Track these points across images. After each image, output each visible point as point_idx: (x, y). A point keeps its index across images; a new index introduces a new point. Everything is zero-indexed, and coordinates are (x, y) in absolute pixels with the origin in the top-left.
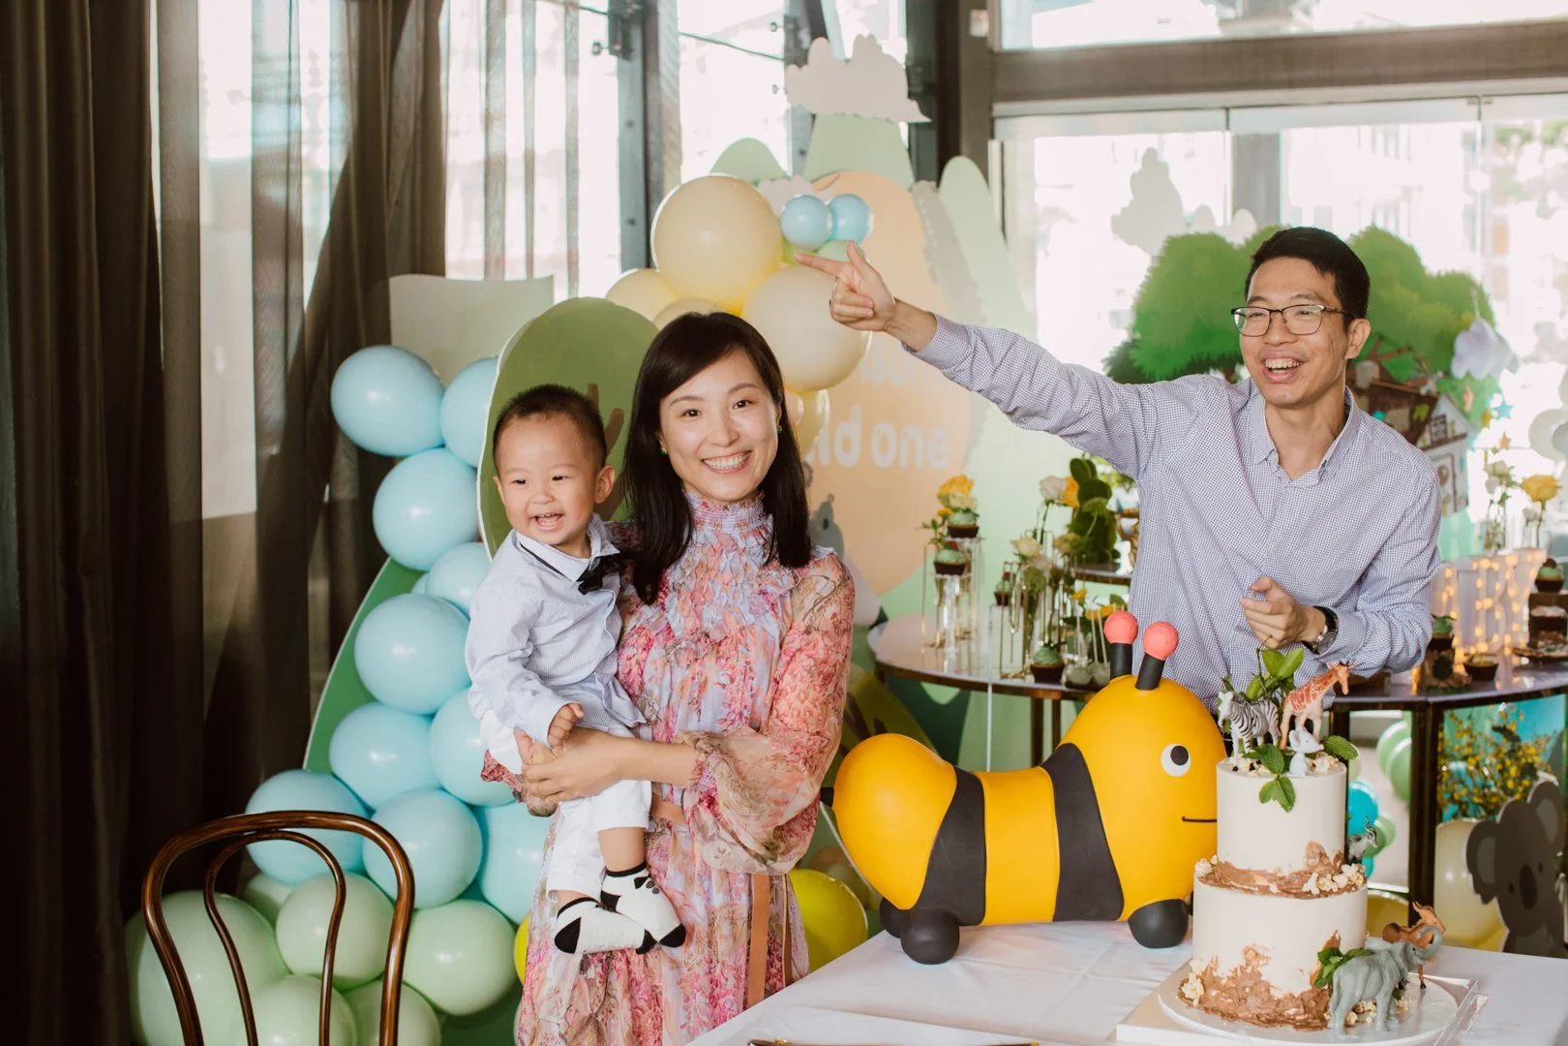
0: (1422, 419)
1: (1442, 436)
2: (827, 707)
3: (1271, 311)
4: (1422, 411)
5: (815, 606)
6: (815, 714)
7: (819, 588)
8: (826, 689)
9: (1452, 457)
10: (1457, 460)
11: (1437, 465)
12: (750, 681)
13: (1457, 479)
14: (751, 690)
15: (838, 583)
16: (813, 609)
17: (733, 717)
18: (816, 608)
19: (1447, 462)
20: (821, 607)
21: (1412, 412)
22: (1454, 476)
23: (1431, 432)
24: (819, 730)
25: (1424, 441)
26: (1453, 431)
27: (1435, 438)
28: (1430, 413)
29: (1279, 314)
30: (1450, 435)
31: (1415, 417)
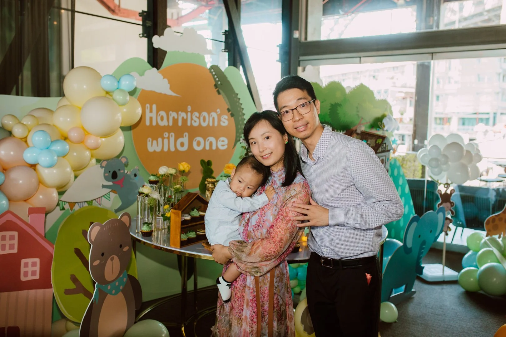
0: (380, 143)
1: (384, 149)
2: (287, 231)
3: (292, 110)
4: (380, 141)
5: (289, 198)
6: (281, 232)
7: (292, 192)
8: (288, 225)
9: (386, 156)
10: (387, 158)
11: (381, 158)
12: (264, 217)
13: (386, 164)
14: (264, 220)
15: (298, 192)
16: (289, 199)
17: (256, 226)
18: (290, 199)
19: (384, 158)
20: (291, 199)
21: (376, 141)
22: (385, 163)
23: (381, 148)
24: (282, 237)
25: (379, 150)
26: (387, 149)
27: (382, 150)
28: (382, 141)
29: (295, 110)
30: (386, 149)
31: (377, 142)
